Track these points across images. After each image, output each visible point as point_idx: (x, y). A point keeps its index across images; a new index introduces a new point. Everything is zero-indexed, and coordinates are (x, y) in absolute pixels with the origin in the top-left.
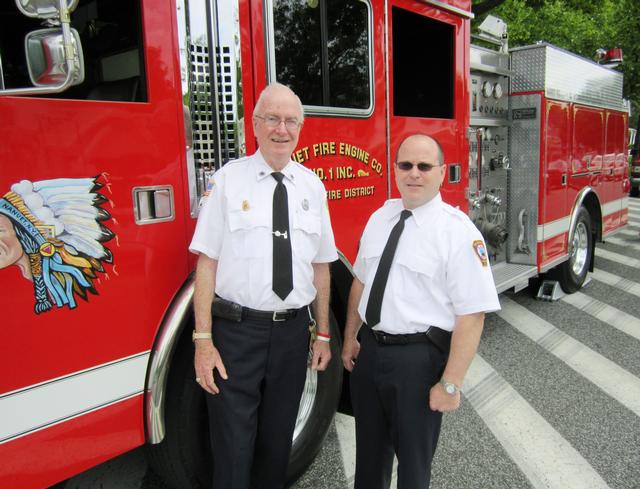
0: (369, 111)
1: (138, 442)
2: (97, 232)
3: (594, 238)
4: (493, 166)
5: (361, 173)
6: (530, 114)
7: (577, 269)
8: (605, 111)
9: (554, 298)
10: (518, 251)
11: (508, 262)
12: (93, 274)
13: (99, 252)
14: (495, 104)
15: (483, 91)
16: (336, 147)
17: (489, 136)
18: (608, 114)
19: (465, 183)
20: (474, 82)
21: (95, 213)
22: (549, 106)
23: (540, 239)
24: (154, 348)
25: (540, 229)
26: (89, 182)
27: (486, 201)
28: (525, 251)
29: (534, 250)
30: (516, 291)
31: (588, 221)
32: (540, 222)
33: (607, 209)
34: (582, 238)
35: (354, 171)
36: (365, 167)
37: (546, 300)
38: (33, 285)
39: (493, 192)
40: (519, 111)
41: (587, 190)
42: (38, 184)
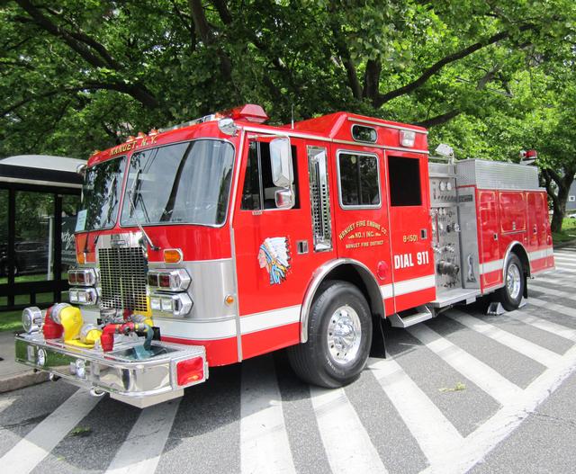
0: (380, 205)
1: (298, 342)
2: (286, 257)
3: (525, 275)
4: (449, 229)
5: (377, 234)
6: (469, 199)
7: (514, 295)
8: (524, 192)
9: (498, 313)
10: (469, 281)
11: (464, 287)
12: (285, 273)
13: (287, 264)
14: (448, 194)
15: (440, 187)
16: (366, 223)
17: (445, 213)
18: (527, 194)
19: (430, 238)
20: (434, 183)
21: (286, 250)
22: (480, 193)
23: (481, 272)
24: (303, 304)
25: (481, 266)
26: (284, 239)
27: (446, 250)
28: (473, 280)
29: (478, 280)
30: (467, 303)
31: (519, 263)
32: (481, 262)
33: (532, 256)
34: (515, 274)
35: (374, 234)
36: (379, 231)
37: (492, 315)
38: (269, 275)
39: (449, 245)
40: (463, 197)
41: (515, 243)
42: (272, 239)
